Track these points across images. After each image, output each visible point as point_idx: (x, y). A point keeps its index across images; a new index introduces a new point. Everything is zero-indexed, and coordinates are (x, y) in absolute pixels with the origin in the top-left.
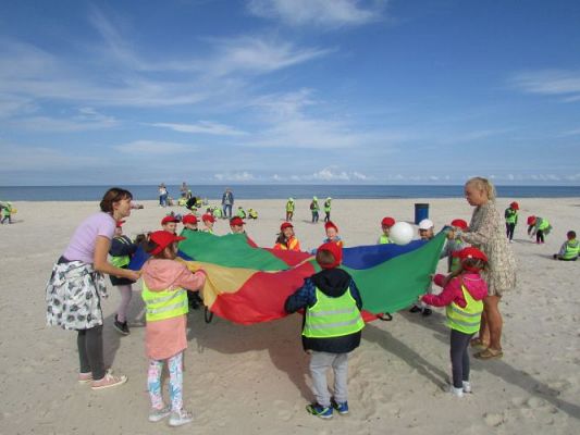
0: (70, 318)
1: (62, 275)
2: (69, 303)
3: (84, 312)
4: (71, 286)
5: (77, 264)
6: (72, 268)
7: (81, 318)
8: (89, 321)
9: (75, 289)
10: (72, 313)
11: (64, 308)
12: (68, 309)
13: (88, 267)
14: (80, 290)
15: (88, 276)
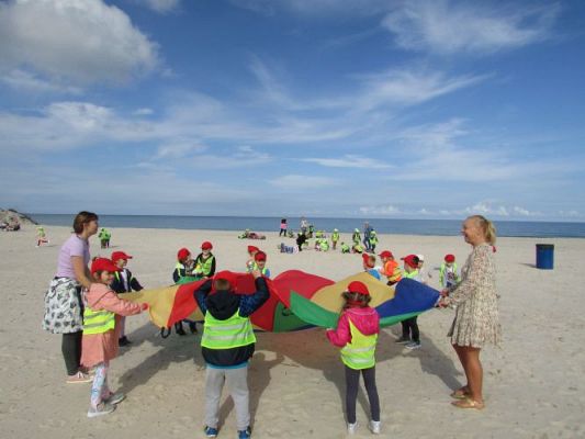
0: (57, 325)
1: (54, 288)
2: (57, 311)
3: (69, 319)
4: (59, 297)
5: (64, 280)
6: (60, 283)
7: (67, 324)
8: (73, 326)
9: (62, 299)
10: (59, 320)
11: (53, 315)
12: (56, 316)
13: (73, 282)
14: (65, 301)
15: (73, 290)
